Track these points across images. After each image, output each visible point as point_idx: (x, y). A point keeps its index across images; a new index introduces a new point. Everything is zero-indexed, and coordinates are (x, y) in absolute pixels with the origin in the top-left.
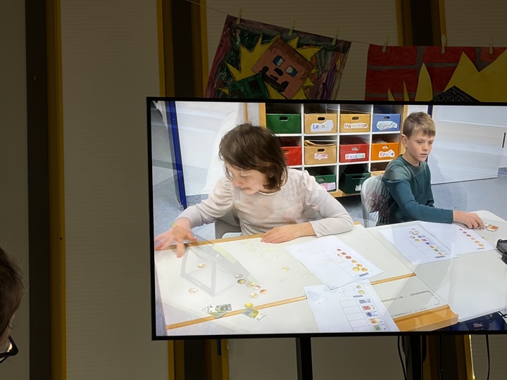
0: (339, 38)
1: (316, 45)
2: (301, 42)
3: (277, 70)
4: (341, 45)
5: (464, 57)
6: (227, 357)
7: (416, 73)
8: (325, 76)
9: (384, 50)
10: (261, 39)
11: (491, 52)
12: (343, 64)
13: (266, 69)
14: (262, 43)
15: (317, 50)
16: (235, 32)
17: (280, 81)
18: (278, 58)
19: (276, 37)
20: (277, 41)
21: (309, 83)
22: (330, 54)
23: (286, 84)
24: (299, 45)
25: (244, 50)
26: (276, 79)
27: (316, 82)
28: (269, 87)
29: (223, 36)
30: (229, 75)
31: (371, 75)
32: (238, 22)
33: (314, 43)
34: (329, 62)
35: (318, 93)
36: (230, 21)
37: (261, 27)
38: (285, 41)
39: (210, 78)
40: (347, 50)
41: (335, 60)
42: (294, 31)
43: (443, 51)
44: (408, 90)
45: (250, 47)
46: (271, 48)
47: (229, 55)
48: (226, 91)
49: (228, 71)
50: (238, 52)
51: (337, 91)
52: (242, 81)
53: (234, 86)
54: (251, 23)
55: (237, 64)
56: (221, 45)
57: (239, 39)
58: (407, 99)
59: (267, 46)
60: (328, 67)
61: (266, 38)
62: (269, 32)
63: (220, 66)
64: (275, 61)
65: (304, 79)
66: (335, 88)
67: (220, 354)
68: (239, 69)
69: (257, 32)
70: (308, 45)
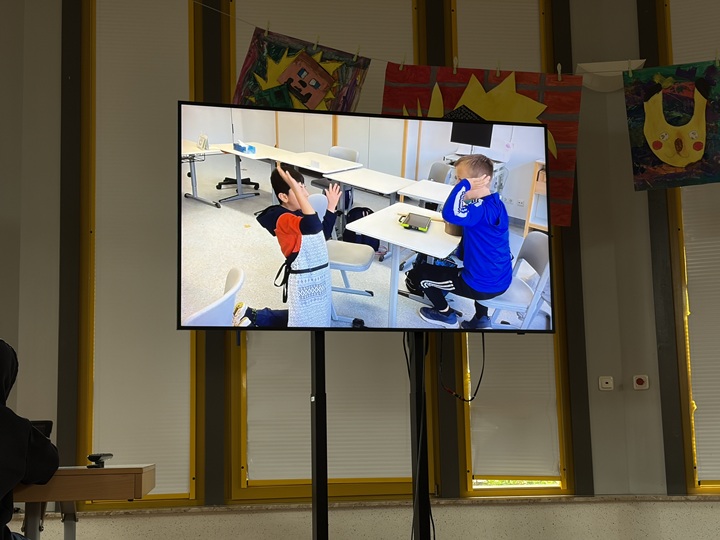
0: (360, 55)
1: (338, 61)
2: (325, 56)
3: (301, 82)
4: (362, 61)
5: (473, 78)
6: (246, 348)
7: (429, 92)
8: (346, 89)
9: (401, 69)
10: (286, 52)
11: (498, 75)
12: (363, 80)
13: (291, 80)
14: (288, 56)
15: (338, 65)
16: (263, 44)
17: (304, 92)
18: (303, 70)
19: (301, 50)
20: (301, 55)
21: (330, 95)
22: (351, 69)
23: (309, 95)
24: (323, 60)
25: (270, 62)
26: (300, 90)
27: (338, 94)
28: (293, 98)
29: (252, 47)
30: (256, 84)
31: (388, 91)
32: (266, 34)
33: (337, 58)
34: (350, 77)
35: (339, 105)
36: (258, 33)
37: (288, 40)
38: (310, 55)
39: (238, 85)
40: (367, 67)
41: (356, 75)
42: (318, 46)
43: (455, 72)
44: (421, 107)
45: (277, 59)
46: (296, 61)
47: (256, 65)
48: (253, 99)
49: (255, 81)
50: (265, 63)
51: (357, 104)
52: (268, 91)
53: (260, 95)
54: (278, 36)
55: (263, 74)
56: (249, 56)
57: (266, 50)
58: (420, 115)
59: (293, 59)
60: (349, 82)
61: (291, 51)
62: (294, 45)
63: (247, 75)
64: (300, 73)
65: (326, 92)
66: (355, 101)
67: (239, 344)
68: (265, 79)
69: (283, 45)
70: (331, 60)
